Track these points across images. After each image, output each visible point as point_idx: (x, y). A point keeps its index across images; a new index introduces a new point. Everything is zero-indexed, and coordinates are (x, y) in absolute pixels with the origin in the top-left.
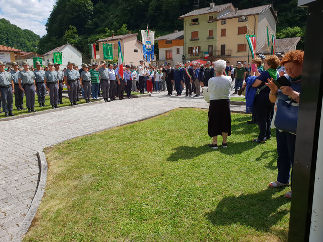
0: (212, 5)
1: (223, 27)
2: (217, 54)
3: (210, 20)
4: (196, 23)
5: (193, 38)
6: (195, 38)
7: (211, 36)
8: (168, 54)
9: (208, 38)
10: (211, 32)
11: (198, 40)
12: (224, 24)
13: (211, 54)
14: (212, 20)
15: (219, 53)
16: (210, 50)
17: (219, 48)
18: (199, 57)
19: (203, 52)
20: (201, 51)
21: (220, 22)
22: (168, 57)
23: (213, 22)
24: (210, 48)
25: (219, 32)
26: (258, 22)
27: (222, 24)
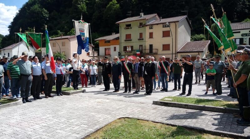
0: (142, 14)
1: (151, 31)
2: (146, 52)
3: (140, 25)
4: (129, 27)
5: (127, 39)
6: (129, 39)
7: (141, 38)
8: (107, 51)
9: (139, 40)
10: (141, 35)
11: (131, 40)
12: (152, 29)
13: (141, 52)
14: (142, 25)
15: (148, 51)
16: (141, 49)
17: (148, 47)
18: (132, 54)
19: (135, 50)
21: (148, 27)
22: (107, 53)
23: (143, 27)
24: (141, 47)
25: (147, 35)
26: (178, 28)
27: (150, 29)
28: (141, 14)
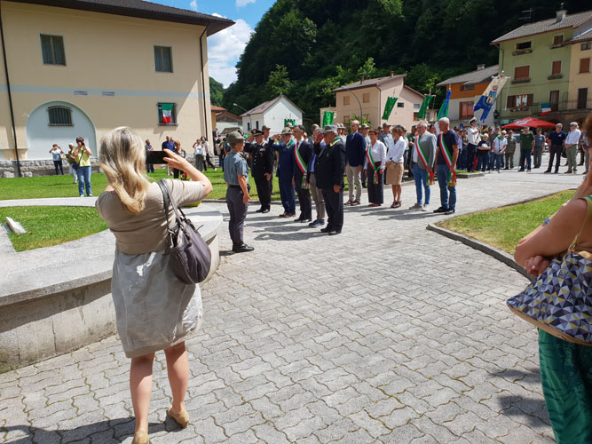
0: (562, 14)
1: (586, 54)
2: (568, 108)
3: (555, 43)
4: (527, 50)
5: (519, 79)
6: (523, 79)
7: (557, 72)
8: (464, 108)
9: (550, 78)
10: (557, 66)
11: (528, 81)
12: (587, 49)
13: (555, 107)
14: (561, 41)
15: (573, 105)
16: (554, 101)
17: (574, 95)
18: (530, 112)
19: (537, 105)
20: (535, 101)
21: (579, 45)
22: (464, 114)
23: (562, 46)
24: (554, 96)
25: (575, 65)
27: (582, 50)
28: (559, 13)
